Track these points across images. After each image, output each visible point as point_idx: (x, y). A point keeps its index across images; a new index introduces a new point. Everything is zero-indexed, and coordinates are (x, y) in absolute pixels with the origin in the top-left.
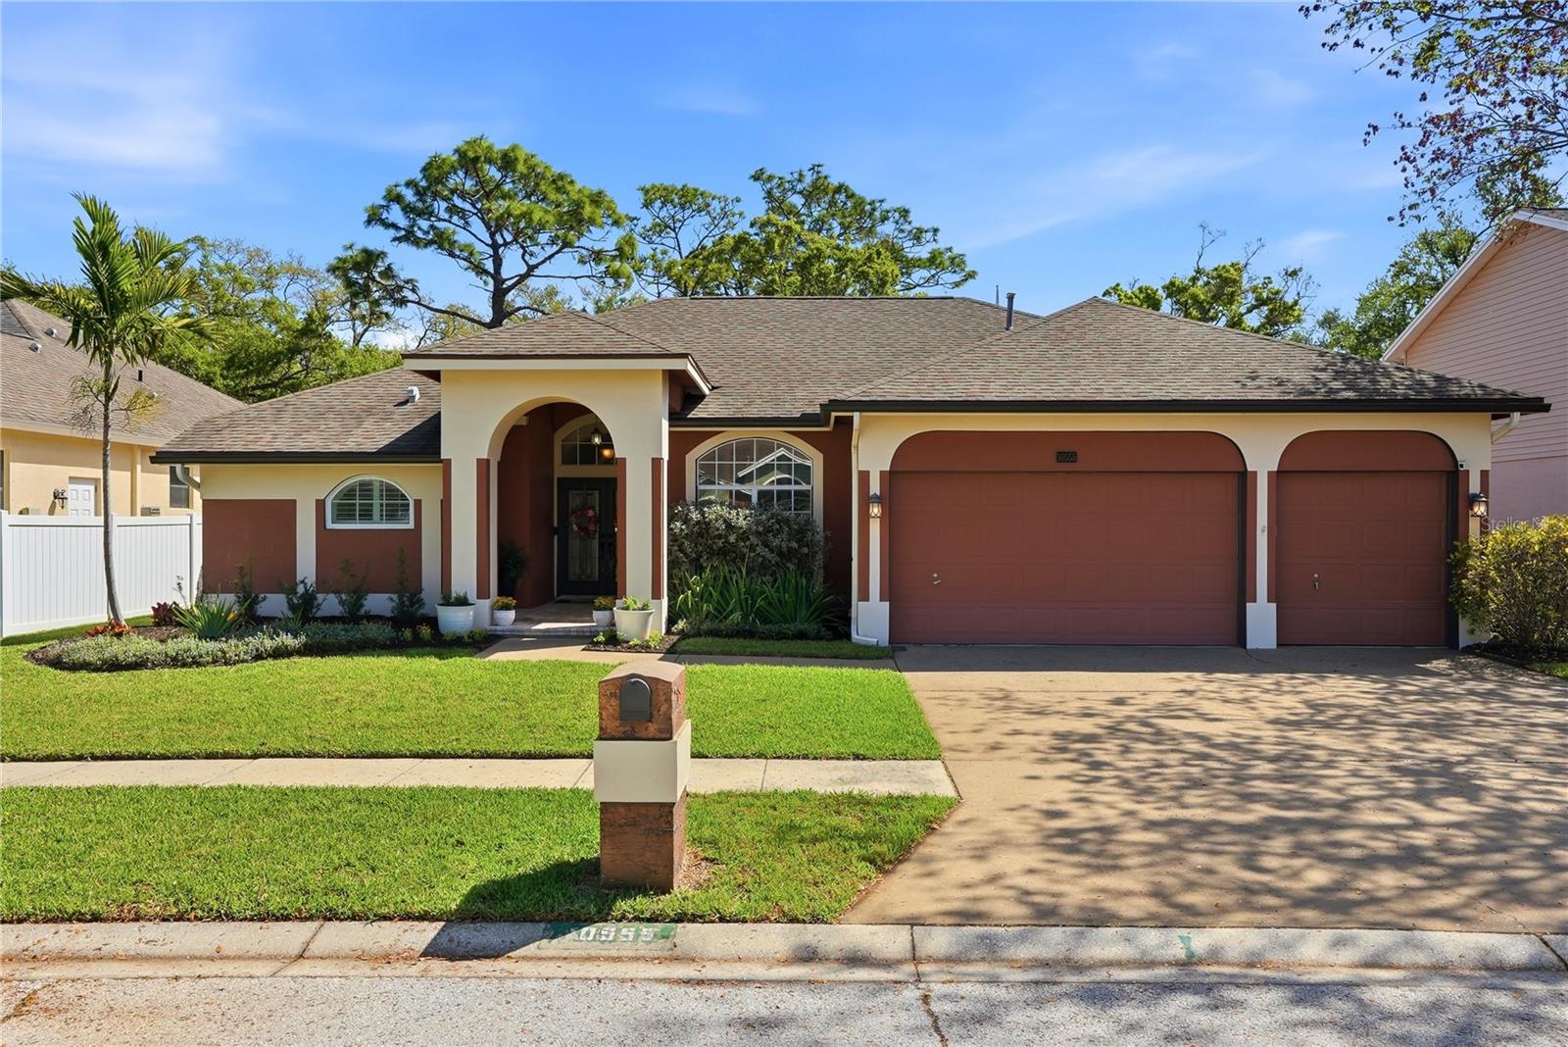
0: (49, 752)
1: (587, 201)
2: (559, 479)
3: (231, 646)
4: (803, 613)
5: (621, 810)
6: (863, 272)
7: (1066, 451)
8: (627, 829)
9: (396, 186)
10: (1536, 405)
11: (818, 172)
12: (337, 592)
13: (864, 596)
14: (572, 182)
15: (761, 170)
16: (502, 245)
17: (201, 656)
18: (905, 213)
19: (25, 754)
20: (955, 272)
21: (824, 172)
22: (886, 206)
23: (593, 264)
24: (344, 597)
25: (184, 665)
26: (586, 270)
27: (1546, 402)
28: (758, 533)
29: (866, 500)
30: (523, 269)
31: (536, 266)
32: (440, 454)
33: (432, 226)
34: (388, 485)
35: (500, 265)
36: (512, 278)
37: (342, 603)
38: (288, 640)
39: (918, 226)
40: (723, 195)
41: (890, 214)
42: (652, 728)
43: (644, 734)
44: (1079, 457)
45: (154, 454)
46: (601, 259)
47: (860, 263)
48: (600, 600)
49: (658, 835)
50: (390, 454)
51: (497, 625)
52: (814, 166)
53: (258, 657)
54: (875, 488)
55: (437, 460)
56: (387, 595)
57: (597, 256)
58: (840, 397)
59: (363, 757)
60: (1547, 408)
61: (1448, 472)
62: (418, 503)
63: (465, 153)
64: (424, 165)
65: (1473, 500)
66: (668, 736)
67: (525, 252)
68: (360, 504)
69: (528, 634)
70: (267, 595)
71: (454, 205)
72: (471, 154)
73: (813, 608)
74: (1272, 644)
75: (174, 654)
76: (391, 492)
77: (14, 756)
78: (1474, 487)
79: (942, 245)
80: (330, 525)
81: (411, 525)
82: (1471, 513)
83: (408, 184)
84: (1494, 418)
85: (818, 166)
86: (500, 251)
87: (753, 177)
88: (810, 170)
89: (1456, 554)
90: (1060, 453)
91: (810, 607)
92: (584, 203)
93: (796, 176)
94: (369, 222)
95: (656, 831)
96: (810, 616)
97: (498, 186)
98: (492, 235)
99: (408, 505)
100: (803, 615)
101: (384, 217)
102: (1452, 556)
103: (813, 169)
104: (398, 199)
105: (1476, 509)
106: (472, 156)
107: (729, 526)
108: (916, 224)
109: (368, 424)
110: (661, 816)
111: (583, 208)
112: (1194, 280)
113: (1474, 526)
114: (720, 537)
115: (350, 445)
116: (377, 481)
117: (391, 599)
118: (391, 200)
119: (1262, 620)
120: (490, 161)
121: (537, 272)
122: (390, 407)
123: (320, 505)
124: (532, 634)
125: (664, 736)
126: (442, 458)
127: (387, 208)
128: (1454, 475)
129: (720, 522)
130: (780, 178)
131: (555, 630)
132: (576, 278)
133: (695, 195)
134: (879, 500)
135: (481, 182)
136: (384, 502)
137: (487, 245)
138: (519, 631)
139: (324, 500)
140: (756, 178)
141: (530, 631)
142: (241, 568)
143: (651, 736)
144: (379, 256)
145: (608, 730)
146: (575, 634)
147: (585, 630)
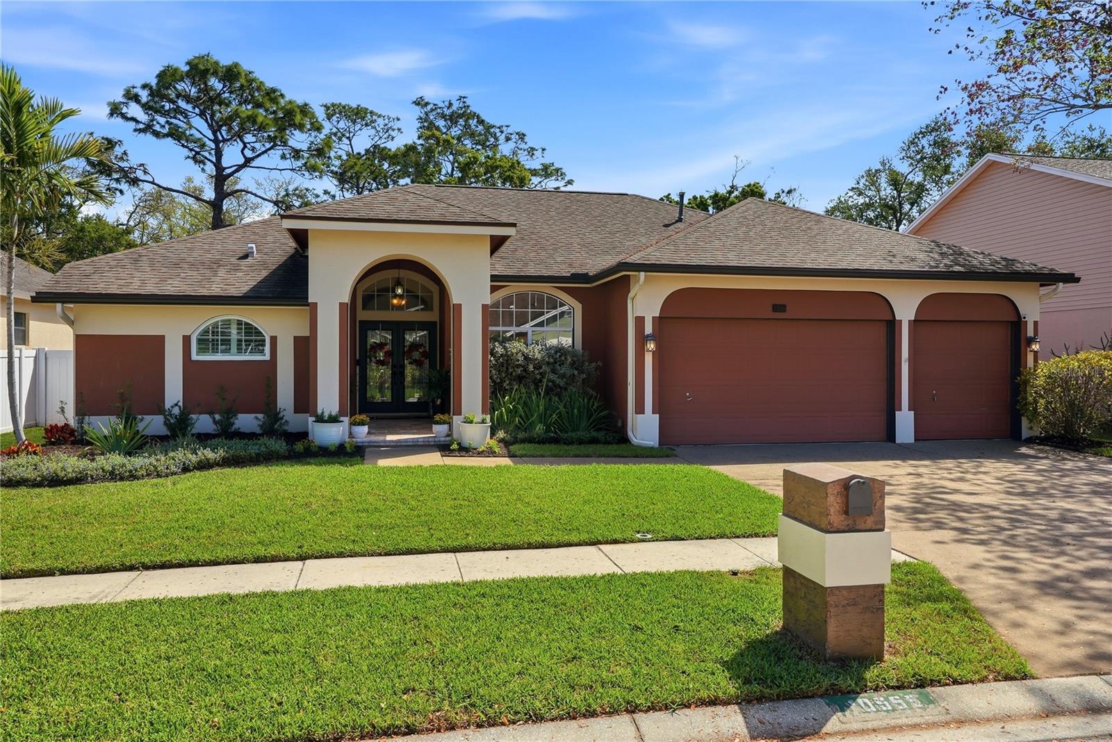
0: (99, 564)
1: (298, 111)
2: (360, 321)
3: (159, 460)
4: (584, 424)
5: (845, 593)
6: (509, 176)
7: (779, 304)
8: (849, 609)
9: (133, 87)
10: (1071, 278)
11: (464, 102)
12: (211, 413)
13: (640, 409)
14: (282, 96)
15: (421, 98)
16: (221, 141)
17: (136, 470)
18: (522, 136)
19: (73, 567)
20: (557, 180)
21: (468, 102)
22: (510, 130)
23: (293, 160)
24: (217, 417)
25: (122, 479)
26: (287, 164)
27: (1076, 276)
28: (548, 363)
29: (642, 339)
30: (241, 161)
31: (253, 159)
32: (307, 298)
33: (167, 122)
34: (247, 324)
35: (221, 155)
36: (231, 167)
37: (215, 422)
38: (209, 454)
39: (531, 146)
40: (387, 115)
41: (513, 136)
42: (870, 521)
43: (862, 526)
44: (788, 308)
45: (34, 295)
46: (299, 157)
47: (506, 169)
48: (438, 417)
49: (872, 612)
50: (254, 298)
51: (354, 438)
52: (461, 97)
53: (186, 470)
54: (649, 329)
55: (305, 303)
56: (254, 415)
57: (297, 154)
58: (628, 260)
59: (400, 554)
60: (1077, 280)
61: (1012, 322)
62: (274, 340)
63: (196, 65)
64: (158, 73)
65: (1030, 341)
66: (882, 527)
67: (245, 147)
68: (221, 340)
69: (383, 444)
70: (145, 416)
71: (178, 107)
72: (201, 67)
73: (591, 420)
74: (912, 439)
75: (111, 469)
76: (250, 330)
77: (63, 569)
78: (1030, 333)
79: (547, 161)
80: (195, 357)
81: (267, 357)
82: (1028, 349)
83: (144, 86)
84: (1042, 285)
85: (464, 97)
86: (221, 145)
87: (414, 102)
88: (457, 100)
89: (1022, 377)
90: (776, 305)
91: (589, 419)
92: (296, 112)
93: (447, 104)
94: (111, 114)
95: (872, 609)
96: (589, 426)
97: (219, 95)
98: (214, 133)
99: (264, 341)
100: (584, 425)
101: (123, 111)
102: (1019, 378)
103: (460, 99)
104: (136, 98)
105: (1034, 347)
106: (203, 68)
107: (526, 358)
108: (530, 144)
109: (222, 273)
110: (875, 596)
111: (295, 116)
112: (730, 193)
113: (1030, 357)
114: (518, 366)
115: (216, 289)
116: (235, 320)
117: (257, 418)
118: (129, 99)
119: (905, 421)
120: (215, 73)
121: (254, 164)
122: (233, 260)
123: (187, 340)
124: (387, 444)
125: (878, 527)
126: (309, 301)
127: (126, 104)
128: (1017, 324)
129: (520, 354)
130: (434, 105)
131: (406, 441)
132: (280, 170)
133: (366, 113)
134: (652, 337)
135: (207, 90)
136: (243, 338)
137: (210, 140)
138: (376, 442)
139: (190, 336)
140: (417, 103)
141: (385, 441)
142: (122, 393)
143: (868, 527)
144: (116, 143)
145: (835, 525)
146: (422, 443)
147: (430, 440)
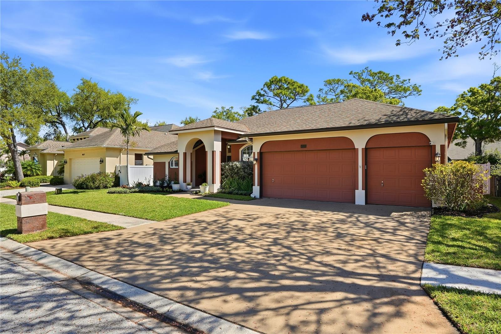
13: (254, 185)
44: (307, 146)
54: (256, 157)
61: (431, 146)
74: (363, 203)
78: (438, 151)
80: (171, 167)
82: (436, 160)
90: (302, 145)
119: (360, 196)
126: (178, 152)
139: (170, 162)
